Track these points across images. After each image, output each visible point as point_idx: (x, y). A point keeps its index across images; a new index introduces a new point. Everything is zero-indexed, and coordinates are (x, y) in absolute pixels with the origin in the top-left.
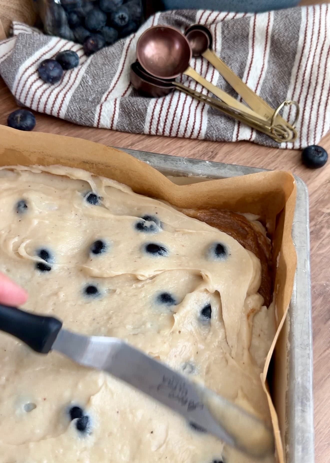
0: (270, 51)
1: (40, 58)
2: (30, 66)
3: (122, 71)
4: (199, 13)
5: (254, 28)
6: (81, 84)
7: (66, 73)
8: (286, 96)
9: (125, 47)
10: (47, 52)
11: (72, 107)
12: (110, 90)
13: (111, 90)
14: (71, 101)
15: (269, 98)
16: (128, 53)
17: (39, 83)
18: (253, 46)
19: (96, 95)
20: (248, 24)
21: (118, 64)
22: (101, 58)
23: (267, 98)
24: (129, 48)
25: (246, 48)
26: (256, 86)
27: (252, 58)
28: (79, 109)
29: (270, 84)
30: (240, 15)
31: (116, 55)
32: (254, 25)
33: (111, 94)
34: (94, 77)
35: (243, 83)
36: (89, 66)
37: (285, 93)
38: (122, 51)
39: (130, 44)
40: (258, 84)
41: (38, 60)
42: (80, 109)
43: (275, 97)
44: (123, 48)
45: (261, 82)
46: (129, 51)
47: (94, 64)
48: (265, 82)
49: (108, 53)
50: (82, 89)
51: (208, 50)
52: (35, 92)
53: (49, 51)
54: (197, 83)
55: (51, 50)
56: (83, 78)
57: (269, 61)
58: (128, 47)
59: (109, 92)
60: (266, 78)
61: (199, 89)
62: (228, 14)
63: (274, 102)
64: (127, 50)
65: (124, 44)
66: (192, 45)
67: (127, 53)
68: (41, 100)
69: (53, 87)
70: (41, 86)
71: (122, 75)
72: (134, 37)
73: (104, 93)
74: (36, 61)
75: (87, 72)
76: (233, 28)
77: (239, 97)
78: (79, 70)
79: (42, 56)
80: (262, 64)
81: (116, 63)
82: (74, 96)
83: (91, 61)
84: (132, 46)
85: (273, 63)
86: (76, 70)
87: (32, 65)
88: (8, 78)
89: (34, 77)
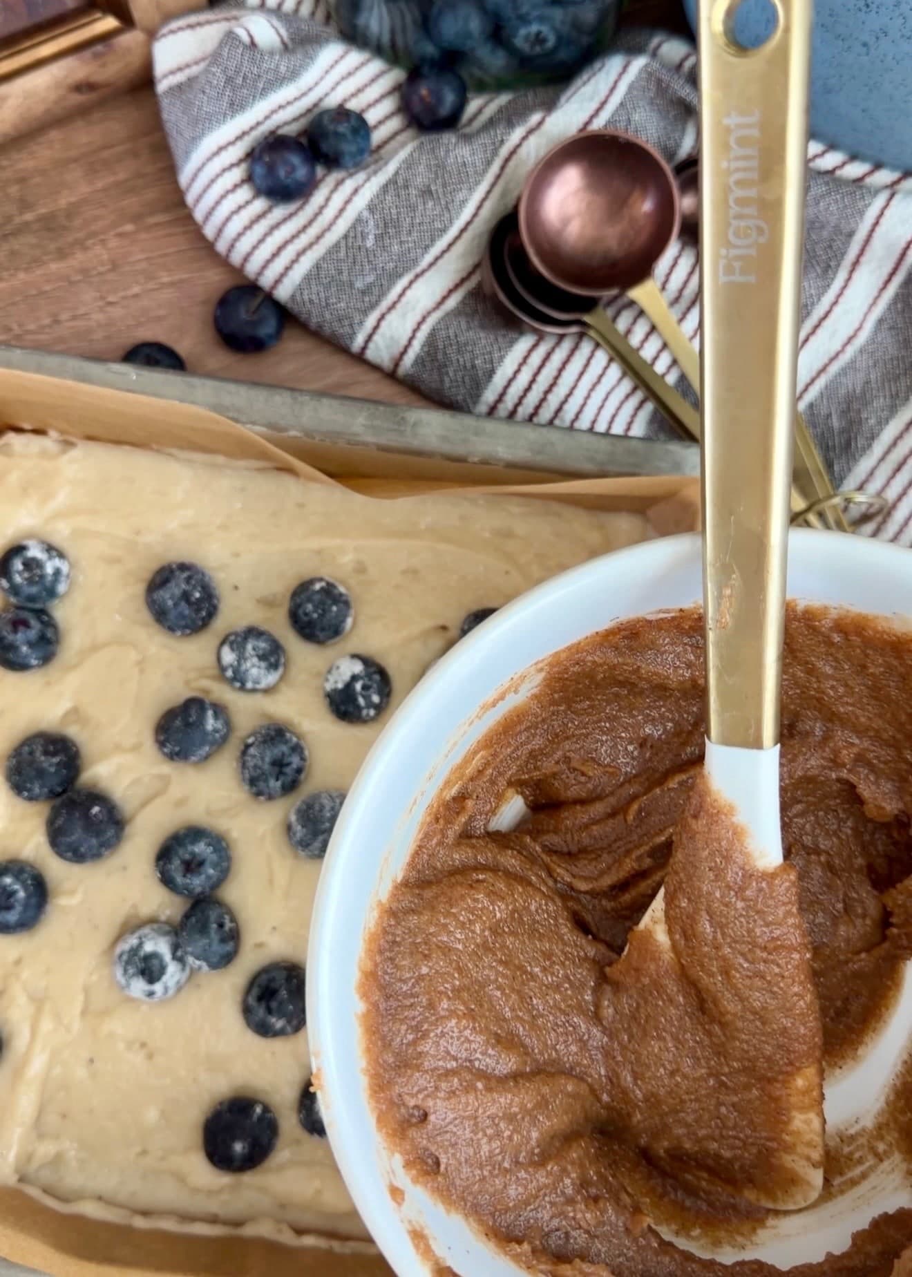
0: (897, 295)
1: (267, 118)
2: (232, 143)
3: (468, 224)
5: (872, 231)
6: (346, 237)
7: (325, 176)
8: (878, 435)
9: (504, 151)
10: (289, 103)
11: (306, 292)
12: (418, 269)
13: (423, 272)
14: (308, 278)
15: (834, 418)
16: (508, 170)
17: (245, 193)
18: (856, 263)
19: (378, 277)
20: (861, 213)
21: (464, 202)
22: (429, 166)
23: (829, 416)
24: (515, 158)
25: (832, 264)
26: (814, 374)
27: (835, 303)
28: (324, 304)
29: (855, 382)
30: (855, 170)
31: (471, 170)
32: (876, 223)
33: (421, 281)
34: (388, 227)
36: (385, 189)
37: (883, 423)
38: (489, 163)
39: (519, 146)
40: (823, 369)
41: (258, 124)
42: (327, 304)
43: (851, 423)
44: (495, 152)
45: (834, 368)
46: (511, 164)
47: (400, 182)
48: (844, 371)
49: (451, 160)
50: (342, 254)
52: (228, 219)
53: (296, 99)
54: (653, 329)
55: (304, 94)
56: (359, 220)
57: (880, 321)
58: (513, 152)
59: (417, 276)
60: (851, 366)
61: (647, 349)
62: (823, 153)
63: (842, 431)
64: (507, 160)
65: (502, 142)
67: (503, 168)
68: (238, 245)
69: (279, 212)
70: (248, 203)
71: (467, 236)
72: (540, 124)
73: (400, 276)
74: (252, 129)
75: (371, 208)
76: (817, 204)
78: (356, 191)
79: (274, 112)
80: (856, 325)
81: (460, 196)
82: (318, 266)
83: (397, 173)
84: (523, 151)
85: (891, 328)
86: (349, 185)
87: (239, 138)
88: (177, 144)
89: (237, 174)
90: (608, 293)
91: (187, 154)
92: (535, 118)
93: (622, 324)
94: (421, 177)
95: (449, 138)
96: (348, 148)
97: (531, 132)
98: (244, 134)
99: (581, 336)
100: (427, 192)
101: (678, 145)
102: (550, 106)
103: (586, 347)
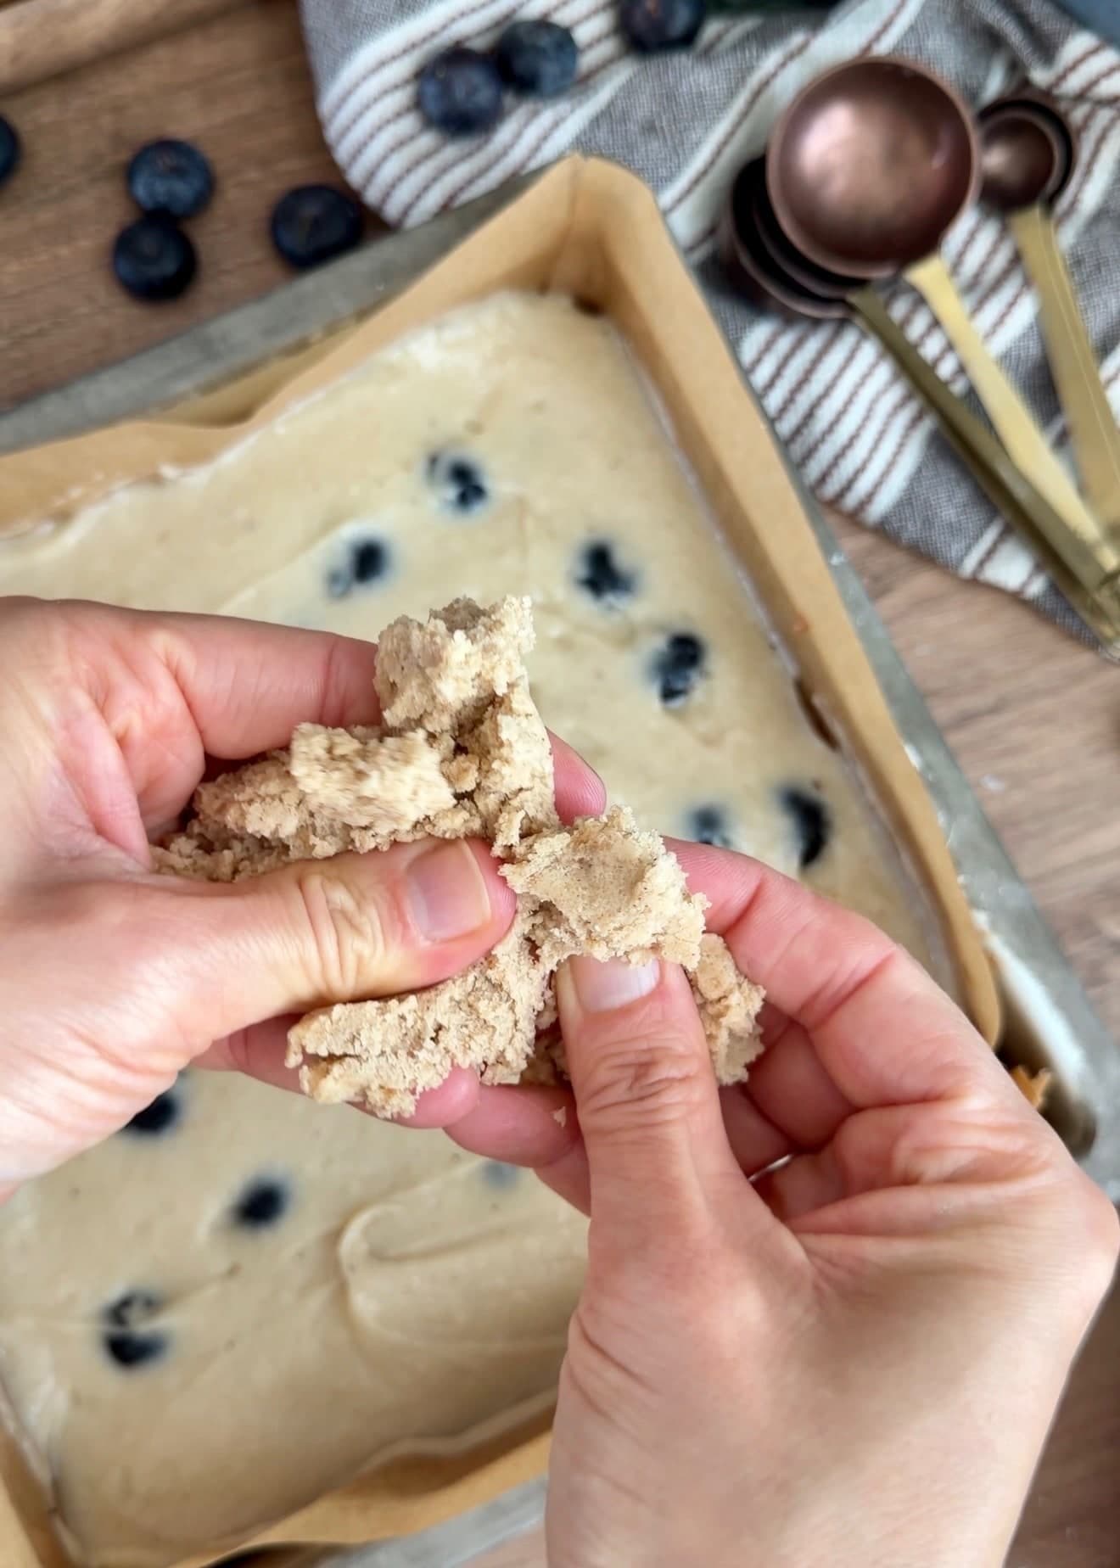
1: (444, 27)
2: (394, 58)
3: (703, 174)
4: (1078, 43)
7: (514, 106)
9: (754, 80)
16: (758, 106)
17: (409, 123)
21: (696, 146)
22: (653, 96)
24: (767, 91)
31: (708, 103)
35: (1095, 380)
36: (596, 122)
38: (732, 94)
39: (774, 75)
41: (433, 34)
44: (742, 82)
46: (763, 99)
47: (617, 113)
49: (683, 89)
51: (1036, 213)
52: (382, 160)
54: (936, 323)
58: (766, 84)
61: (931, 349)
64: (757, 94)
65: (752, 68)
66: (994, 160)
67: (752, 103)
68: (395, 193)
69: (451, 151)
70: (412, 137)
71: (701, 190)
72: (802, 49)
74: (424, 40)
77: (1057, 426)
78: (556, 125)
79: (453, 20)
81: (693, 137)
83: (611, 104)
84: (779, 83)
86: (547, 116)
87: (405, 51)
88: (320, 59)
89: (401, 98)
90: (881, 273)
91: (334, 71)
92: (797, 39)
93: (899, 309)
94: (644, 106)
95: (681, 61)
96: (549, 70)
97: (791, 57)
98: (414, 46)
99: (842, 324)
100: (650, 128)
101: (981, 86)
102: (817, 25)
103: (849, 338)
